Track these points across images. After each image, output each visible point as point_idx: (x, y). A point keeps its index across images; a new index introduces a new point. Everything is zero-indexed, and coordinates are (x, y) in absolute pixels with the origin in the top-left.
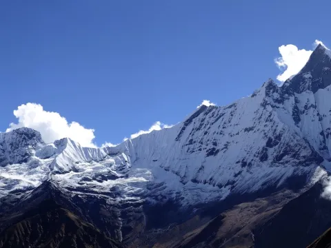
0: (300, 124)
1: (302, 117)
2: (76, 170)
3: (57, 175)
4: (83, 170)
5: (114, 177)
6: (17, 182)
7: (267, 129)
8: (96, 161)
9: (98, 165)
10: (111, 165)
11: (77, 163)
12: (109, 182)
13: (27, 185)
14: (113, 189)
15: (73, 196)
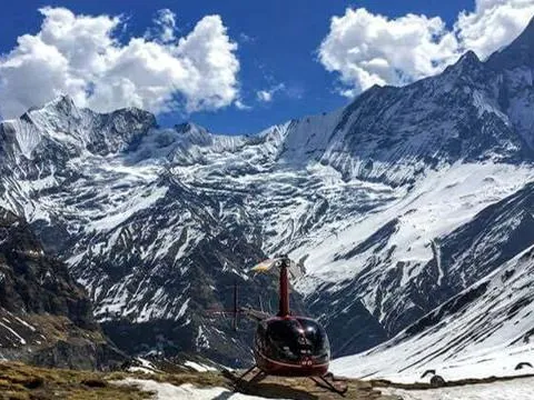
0: (509, 111)
1: (513, 101)
2: (204, 163)
3: (178, 168)
4: (210, 163)
5: (253, 172)
6: (124, 175)
7: (462, 116)
8: (230, 151)
9: (233, 156)
10: (250, 156)
11: (205, 153)
12: (248, 177)
13: (136, 179)
14: (252, 186)
15: (198, 193)
